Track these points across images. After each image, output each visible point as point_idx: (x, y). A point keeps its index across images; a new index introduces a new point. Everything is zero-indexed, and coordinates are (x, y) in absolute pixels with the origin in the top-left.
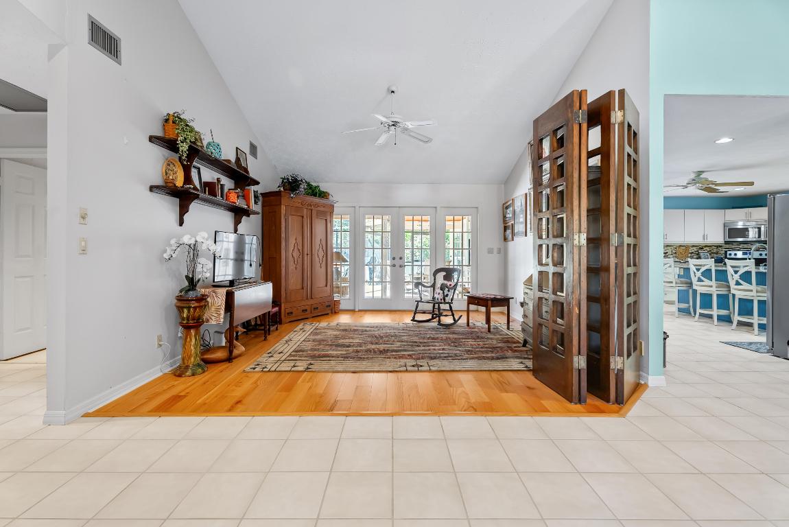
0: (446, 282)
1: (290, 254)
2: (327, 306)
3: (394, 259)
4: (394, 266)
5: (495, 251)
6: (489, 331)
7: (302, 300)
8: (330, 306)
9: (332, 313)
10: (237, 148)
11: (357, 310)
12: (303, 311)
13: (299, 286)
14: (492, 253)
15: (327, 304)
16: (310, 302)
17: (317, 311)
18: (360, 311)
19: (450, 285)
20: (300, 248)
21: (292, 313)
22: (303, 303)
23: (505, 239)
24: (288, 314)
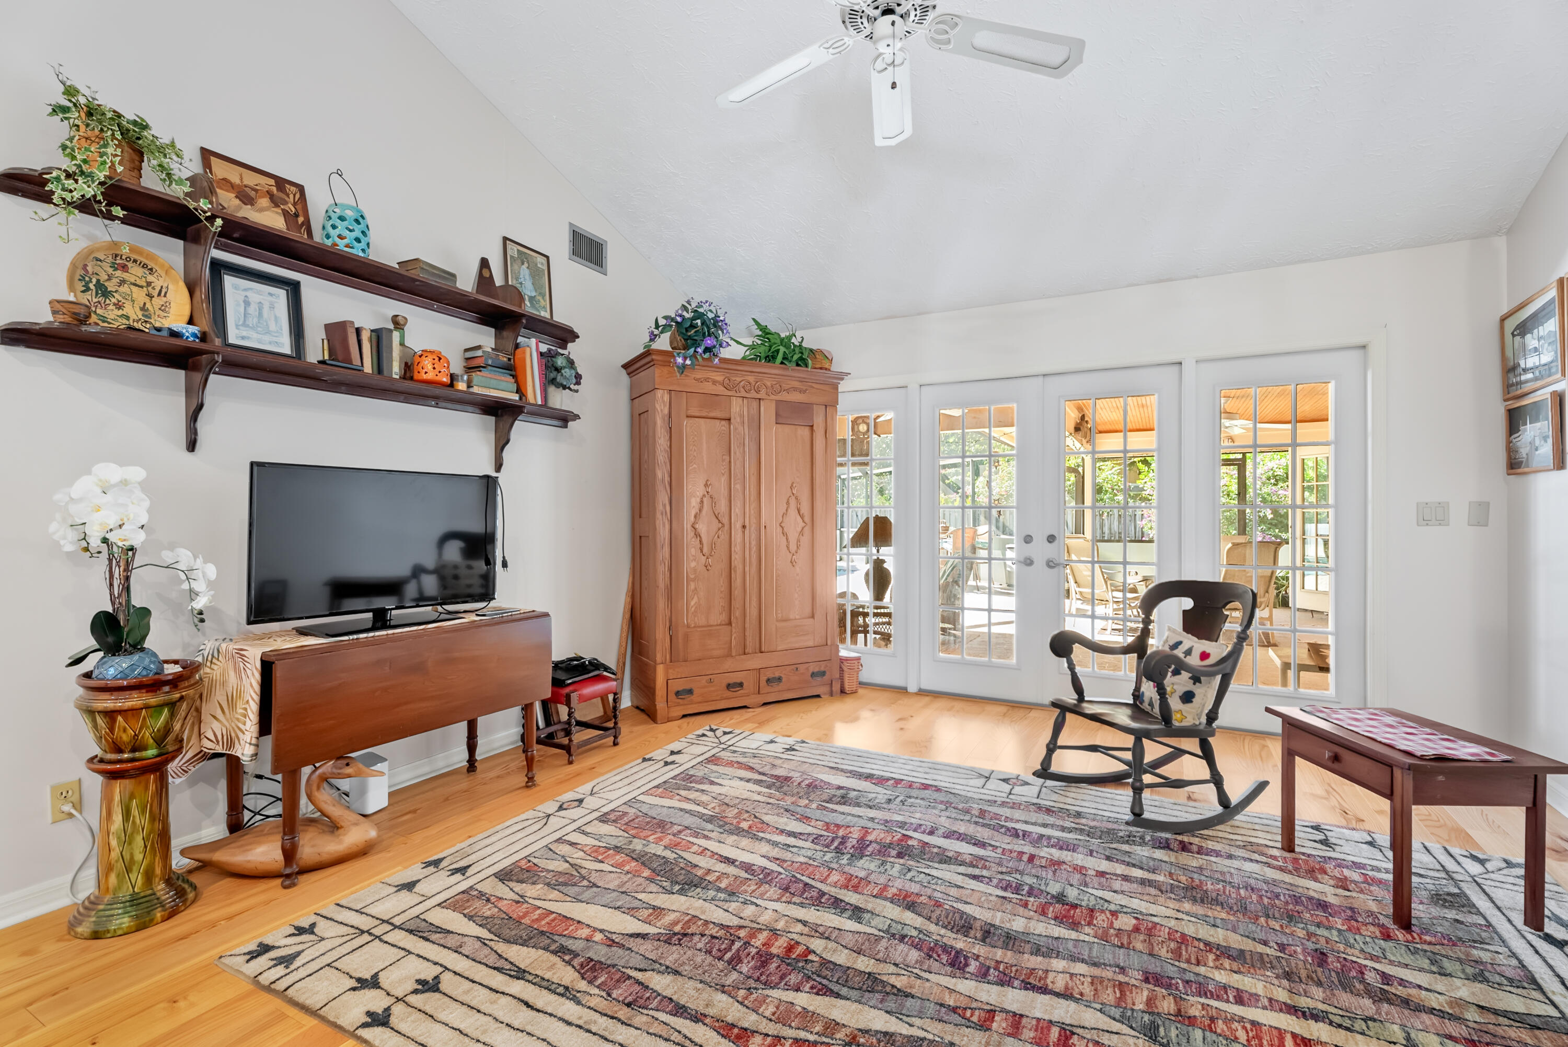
0: (1189, 641)
1: (687, 526)
2: (813, 675)
3: (1028, 539)
4: (1029, 562)
5: (1459, 514)
6: (1403, 919)
7: (729, 655)
8: (823, 674)
9: (831, 694)
10: (505, 239)
11: (912, 688)
12: (729, 686)
13: (717, 617)
14: (1443, 521)
15: (814, 668)
16: (755, 662)
17: (776, 687)
18: (922, 693)
19: (1204, 656)
20: (722, 507)
21: (690, 692)
22: (729, 665)
23: (1514, 464)
24: (678, 693)
